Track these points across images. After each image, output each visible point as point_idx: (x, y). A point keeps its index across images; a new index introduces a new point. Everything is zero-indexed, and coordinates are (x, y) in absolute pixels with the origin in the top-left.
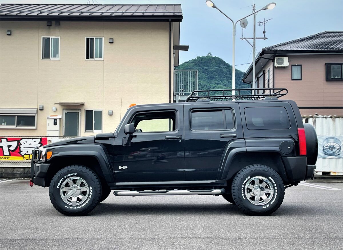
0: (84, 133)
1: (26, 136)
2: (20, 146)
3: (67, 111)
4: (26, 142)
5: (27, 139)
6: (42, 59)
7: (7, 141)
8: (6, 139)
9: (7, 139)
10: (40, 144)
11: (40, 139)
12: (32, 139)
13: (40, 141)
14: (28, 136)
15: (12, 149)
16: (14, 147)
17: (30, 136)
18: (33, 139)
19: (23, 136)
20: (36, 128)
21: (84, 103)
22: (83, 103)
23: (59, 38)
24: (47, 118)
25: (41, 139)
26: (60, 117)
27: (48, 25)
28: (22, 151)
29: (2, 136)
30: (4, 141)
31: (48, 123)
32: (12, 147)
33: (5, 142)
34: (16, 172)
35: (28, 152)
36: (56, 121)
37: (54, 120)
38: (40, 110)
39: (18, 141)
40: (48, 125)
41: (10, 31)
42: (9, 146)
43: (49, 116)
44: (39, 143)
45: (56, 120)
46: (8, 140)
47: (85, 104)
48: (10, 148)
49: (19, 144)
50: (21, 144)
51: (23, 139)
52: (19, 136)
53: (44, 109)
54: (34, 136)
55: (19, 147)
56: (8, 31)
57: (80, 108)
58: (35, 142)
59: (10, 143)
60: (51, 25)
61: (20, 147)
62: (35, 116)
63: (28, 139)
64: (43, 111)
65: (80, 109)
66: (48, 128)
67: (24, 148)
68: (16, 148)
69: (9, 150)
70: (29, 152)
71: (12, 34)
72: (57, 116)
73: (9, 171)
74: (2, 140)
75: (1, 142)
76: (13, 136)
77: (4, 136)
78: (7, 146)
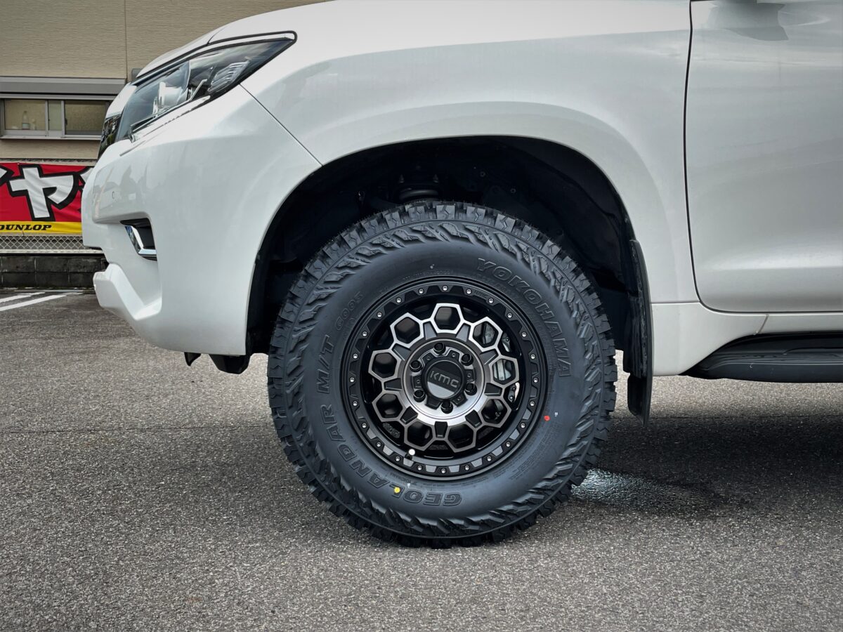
2: (83, 189)
7: (42, 175)
8: (36, 169)
9: (39, 167)
15: (57, 198)
16: (62, 193)
29: (24, 159)
30: (31, 173)
32: (56, 192)
33: (33, 176)
34: (72, 270)
39: (78, 175)
42: (49, 191)
46: (44, 172)
48: (51, 197)
49: (80, 184)
50: (85, 185)
55: (79, 193)
59: (51, 181)
68: (70, 197)
69: (50, 203)
73: (52, 266)
74: (25, 170)
75: (22, 177)
76: (57, 160)
77: (30, 160)
78: (42, 190)
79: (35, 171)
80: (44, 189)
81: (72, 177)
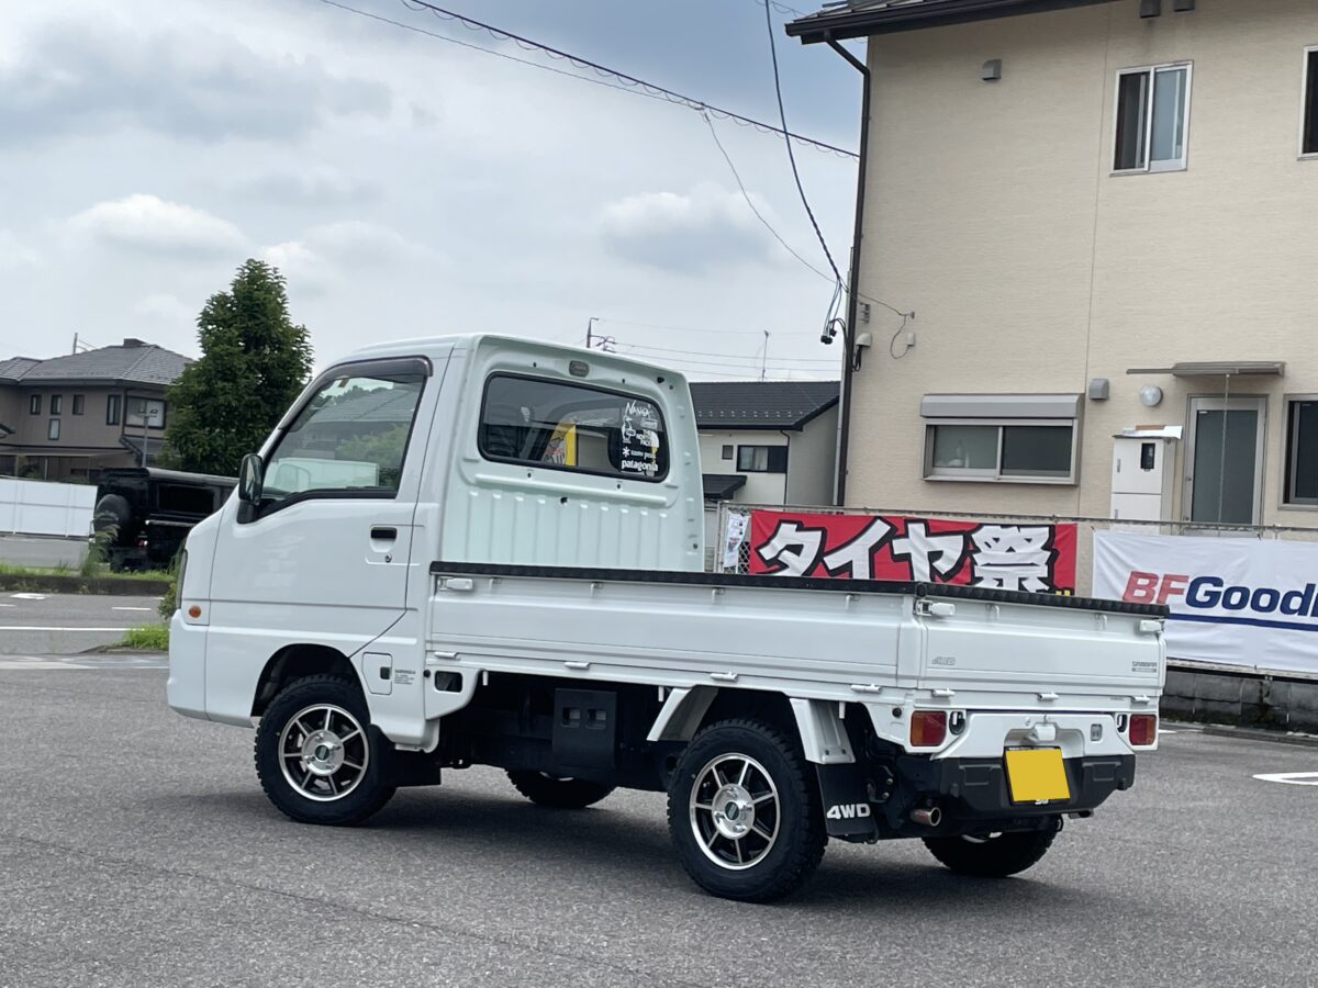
0: (1280, 509)
1: (995, 516)
2: (975, 556)
3: (1203, 405)
4: (997, 540)
5: (999, 527)
6: (1112, 171)
7: (928, 534)
8: (922, 525)
9: (925, 522)
10: (1048, 554)
11: (1047, 529)
12: (1019, 526)
13: (1047, 536)
14: (1003, 516)
15: (944, 566)
16: (950, 560)
17: (1011, 516)
18: (1022, 530)
19: (986, 515)
20: (1072, 482)
21: (1283, 365)
22: (1277, 366)
23: (1189, 68)
24: (1117, 437)
25: (1052, 528)
26: (1174, 431)
27: (1143, 17)
28: (980, 579)
29: (910, 512)
30: (917, 530)
31: (1119, 461)
32: (943, 557)
33: (918, 535)
35: (1001, 582)
36: (1151, 450)
37: (1145, 448)
38: (1096, 400)
39: (967, 532)
40: (1119, 470)
41: (997, 64)
42: (934, 556)
43: (1129, 429)
44: (1045, 548)
45: (1153, 445)
46: (932, 530)
47: (1289, 369)
48: (937, 564)
49: (971, 548)
50: (978, 550)
51: (985, 528)
52: (972, 515)
53: (1110, 394)
54: (1025, 517)
55: (968, 560)
56: (989, 64)
57: (1267, 392)
58: (1029, 540)
59: (937, 543)
60: (1158, 15)
61: (974, 563)
62: (1071, 428)
63: (1003, 526)
64: (1108, 403)
65: (1266, 396)
66: (1119, 481)
67: (988, 565)
68: (959, 565)
69: (934, 571)
70: (1004, 582)
71: (1002, 75)
72: (1162, 427)
74: (911, 526)
75: (906, 535)
76: (948, 514)
77: (918, 513)
78: (926, 554)
79: (919, 529)
80: (929, 553)
81: (961, 537)
